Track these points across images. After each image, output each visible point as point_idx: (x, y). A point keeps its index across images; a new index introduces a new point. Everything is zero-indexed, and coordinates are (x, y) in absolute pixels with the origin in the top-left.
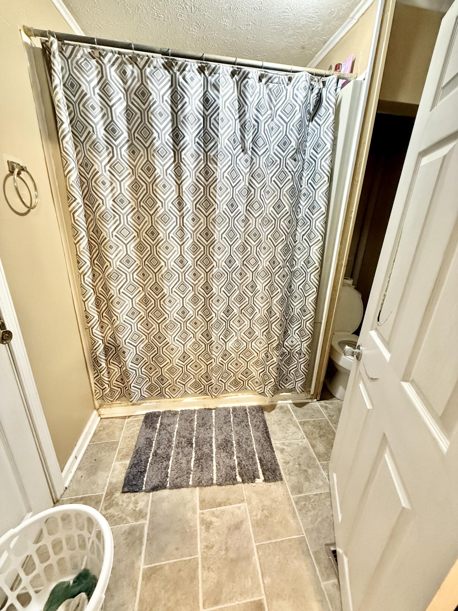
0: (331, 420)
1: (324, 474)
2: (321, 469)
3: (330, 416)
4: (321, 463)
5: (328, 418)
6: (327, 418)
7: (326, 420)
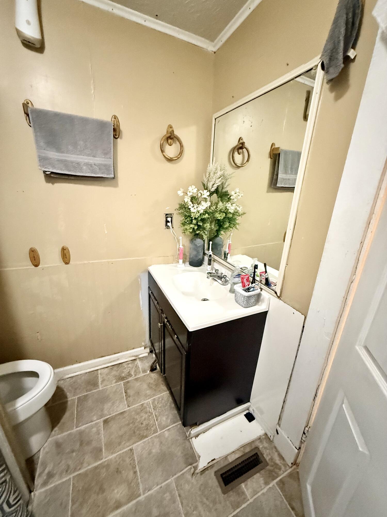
0: (75, 470)
1: (156, 489)
2: (150, 492)
3: (67, 471)
4: (142, 494)
5: (70, 473)
6: (71, 476)
7: (74, 477)
